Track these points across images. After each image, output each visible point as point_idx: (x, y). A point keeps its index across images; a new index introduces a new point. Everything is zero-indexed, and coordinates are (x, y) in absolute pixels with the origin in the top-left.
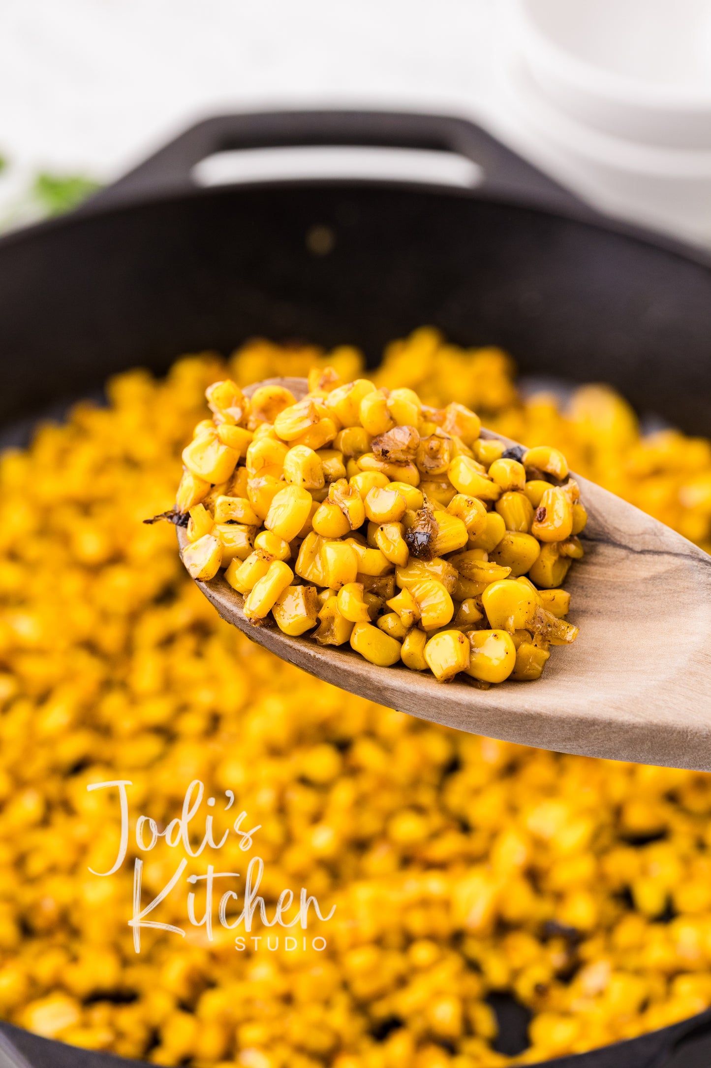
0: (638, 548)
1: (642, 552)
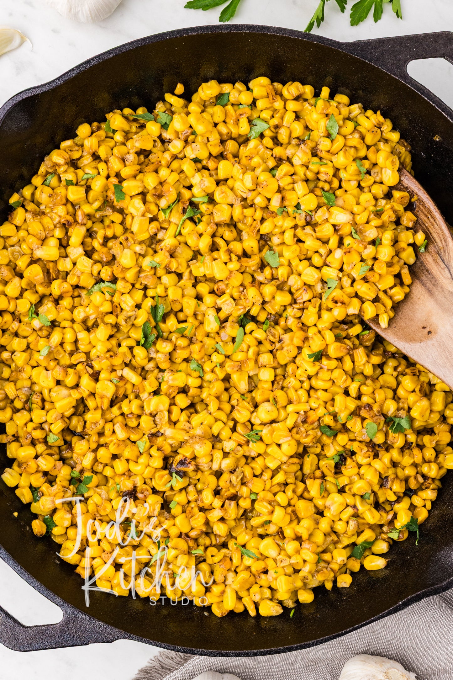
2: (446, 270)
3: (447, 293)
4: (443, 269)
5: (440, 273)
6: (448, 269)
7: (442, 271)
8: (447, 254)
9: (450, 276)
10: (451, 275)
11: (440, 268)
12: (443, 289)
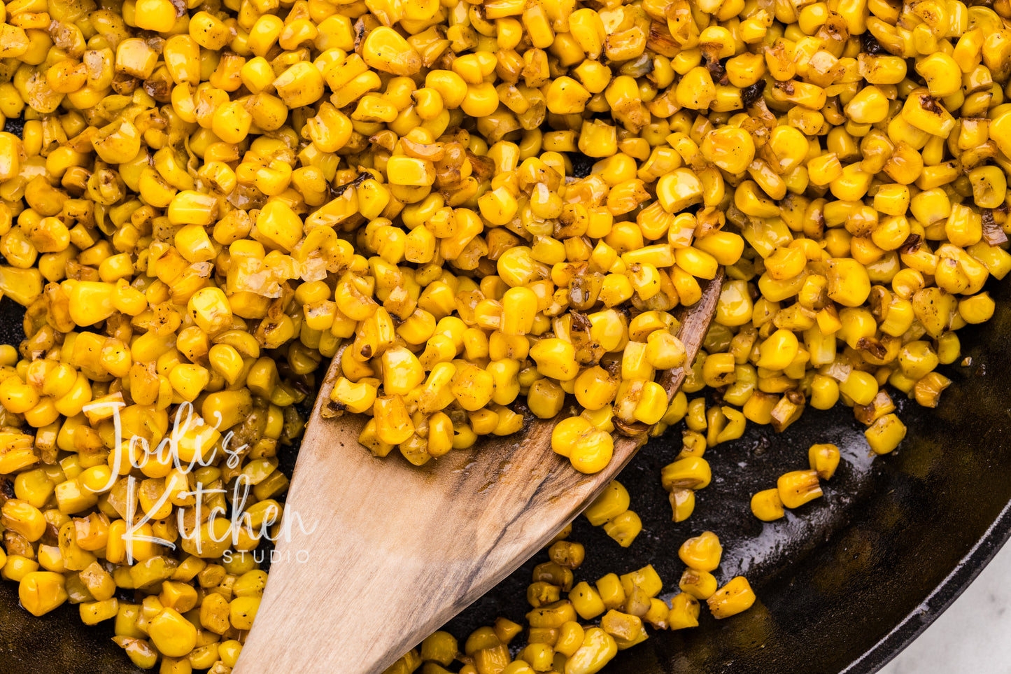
0: (509, 528)
1: (505, 530)
2: (521, 505)
3: (469, 528)
4: (520, 498)
5: (510, 496)
6: (526, 508)
7: (515, 496)
8: (557, 492)
9: (510, 519)
10: (514, 520)
11: (519, 490)
12: (475, 515)
